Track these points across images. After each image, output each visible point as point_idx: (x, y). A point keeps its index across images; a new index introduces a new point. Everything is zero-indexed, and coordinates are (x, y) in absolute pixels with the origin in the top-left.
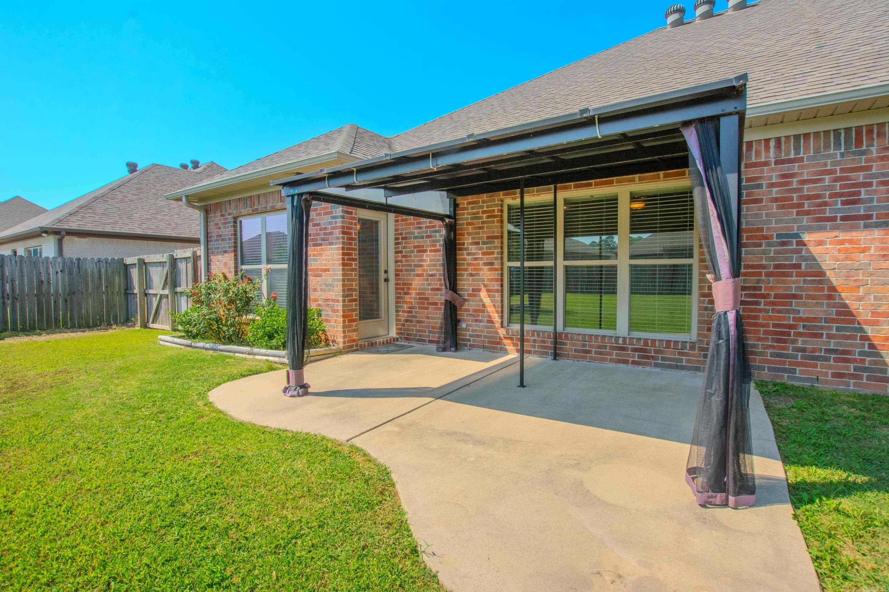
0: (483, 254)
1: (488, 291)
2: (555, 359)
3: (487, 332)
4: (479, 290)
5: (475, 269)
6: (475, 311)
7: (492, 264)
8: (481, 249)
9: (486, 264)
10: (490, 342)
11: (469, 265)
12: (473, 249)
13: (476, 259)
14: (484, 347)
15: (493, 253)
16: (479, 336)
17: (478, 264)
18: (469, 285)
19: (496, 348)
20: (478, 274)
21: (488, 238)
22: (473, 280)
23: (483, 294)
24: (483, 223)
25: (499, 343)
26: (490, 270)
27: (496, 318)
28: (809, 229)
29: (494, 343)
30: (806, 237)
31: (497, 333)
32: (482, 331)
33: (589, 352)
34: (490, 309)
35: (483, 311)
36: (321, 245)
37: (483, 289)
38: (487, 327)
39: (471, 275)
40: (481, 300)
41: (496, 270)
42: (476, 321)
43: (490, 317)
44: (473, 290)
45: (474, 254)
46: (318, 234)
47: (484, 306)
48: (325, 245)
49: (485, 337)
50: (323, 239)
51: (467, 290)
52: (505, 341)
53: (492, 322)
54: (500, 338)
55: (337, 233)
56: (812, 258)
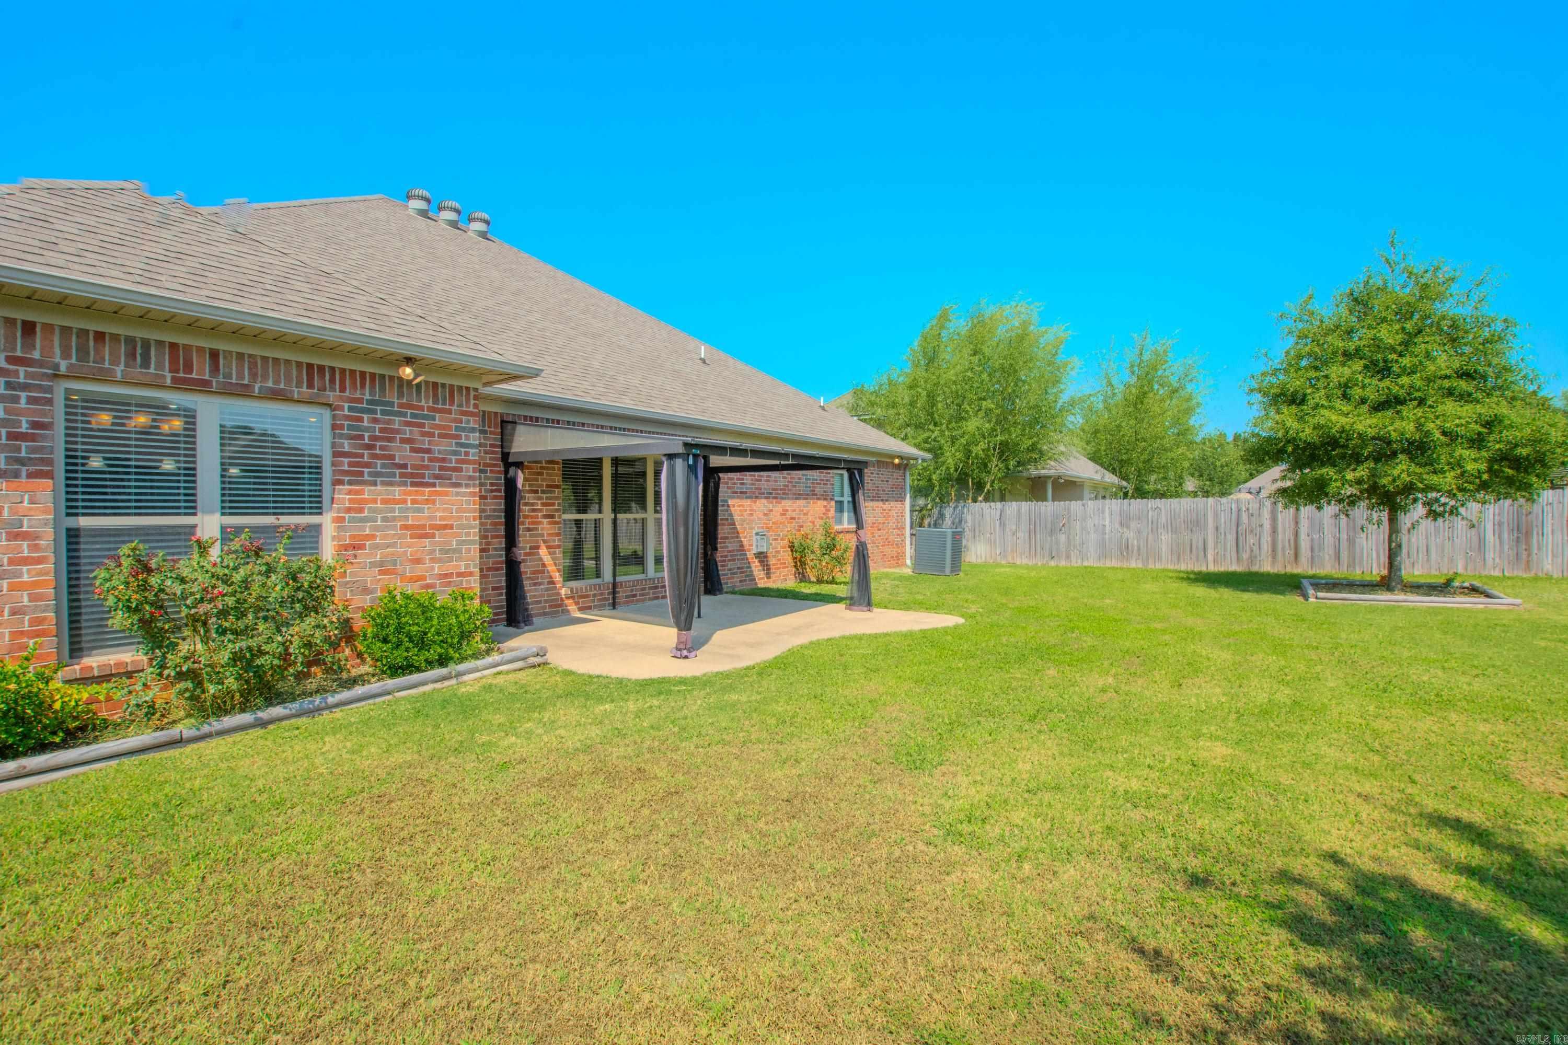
0: (543, 504)
1: (548, 547)
2: (614, 608)
3: (548, 595)
4: (538, 547)
5: (533, 523)
6: (534, 572)
7: (552, 516)
8: (540, 498)
9: (545, 517)
10: (551, 606)
11: (526, 517)
12: (530, 498)
13: (534, 510)
14: (545, 614)
15: (553, 504)
16: (539, 602)
17: (537, 517)
18: (528, 542)
19: (557, 612)
20: (537, 529)
21: (548, 486)
22: (531, 536)
23: (543, 552)
24: (542, 468)
25: (561, 605)
26: (550, 523)
27: (558, 577)
28: (732, 498)
29: (556, 606)
30: (730, 502)
31: (559, 594)
32: (543, 596)
33: (635, 596)
34: (551, 568)
35: (543, 572)
36: (434, 485)
37: (542, 544)
38: (547, 590)
39: (529, 530)
40: (541, 559)
41: (557, 523)
42: (535, 584)
43: (551, 577)
44: (531, 548)
45: (532, 504)
46: (427, 468)
47: (544, 565)
48: (441, 485)
49: (546, 601)
50: (437, 477)
51: (524, 548)
52: (566, 602)
53: (553, 583)
54: (562, 600)
55: (469, 470)
56: (731, 515)
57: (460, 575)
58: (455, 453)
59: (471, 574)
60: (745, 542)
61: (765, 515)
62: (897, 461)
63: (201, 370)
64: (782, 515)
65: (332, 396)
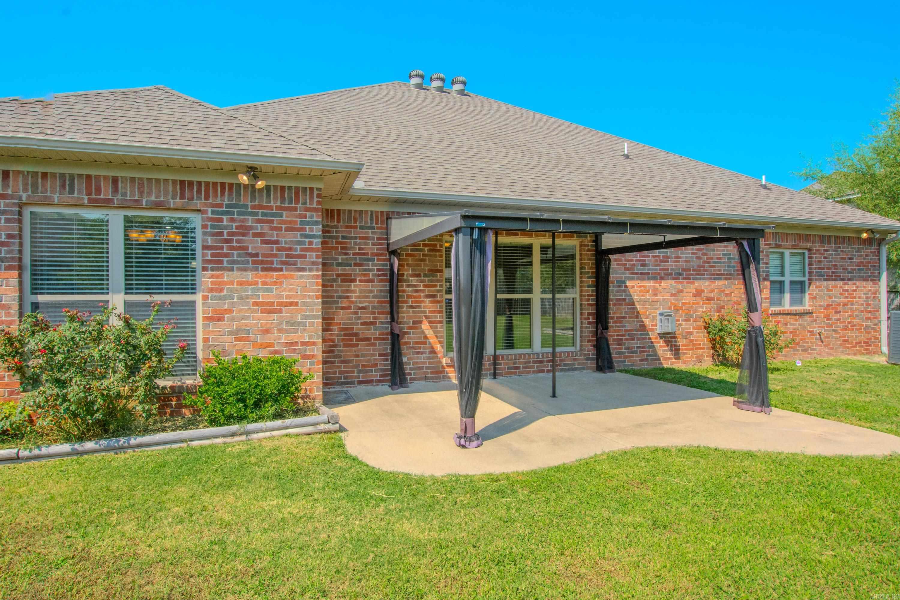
0: (425, 286)
1: (430, 322)
2: (495, 378)
3: (430, 363)
4: (421, 322)
5: (417, 302)
6: (417, 343)
7: (434, 296)
8: (422, 281)
9: (427, 296)
10: (432, 373)
11: (409, 297)
12: (413, 280)
13: (417, 291)
14: (426, 379)
15: (435, 286)
16: (420, 368)
17: (420, 297)
18: (411, 318)
19: (439, 378)
20: (419, 307)
21: (430, 270)
22: (414, 312)
23: (425, 326)
24: (424, 255)
25: (441, 372)
26: (432, 302)
27: (439, 348)
29: (437, 373)
30: (628, 283)
31: (440, 362)
32: (425, 363)
33: (518, 368)
34: (433, 340)
35: (425, 343)
36: (281, 270)
37: (424, 320)
38: (429, 358)
39: (412, 307)
40: (423, 332)
41: (438, 302)
42: (418, 353)
43: (432, 348)
44: (414, 322)
45: (415, 286)
47: (426, 337)
48: (287, 270)
49: (428, 368)
50: (284, 263)
51: (408, 323)
52: (447, 369)
53: (435, 353)
54: (443, 367)
55: (313, 256)
56: (630, 295)
57: (303, 344)
58: (299, 243)
59: (314, 344)
60: (647, 322)
61: (672, 295)
62: (865, 235)
63: (106, 193)
64: (695, 295)
65: (198, 203)
